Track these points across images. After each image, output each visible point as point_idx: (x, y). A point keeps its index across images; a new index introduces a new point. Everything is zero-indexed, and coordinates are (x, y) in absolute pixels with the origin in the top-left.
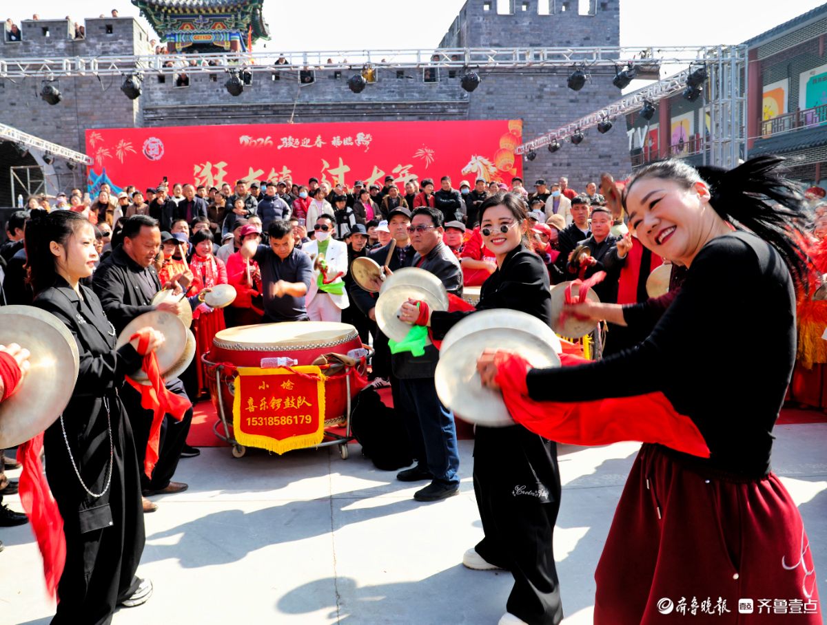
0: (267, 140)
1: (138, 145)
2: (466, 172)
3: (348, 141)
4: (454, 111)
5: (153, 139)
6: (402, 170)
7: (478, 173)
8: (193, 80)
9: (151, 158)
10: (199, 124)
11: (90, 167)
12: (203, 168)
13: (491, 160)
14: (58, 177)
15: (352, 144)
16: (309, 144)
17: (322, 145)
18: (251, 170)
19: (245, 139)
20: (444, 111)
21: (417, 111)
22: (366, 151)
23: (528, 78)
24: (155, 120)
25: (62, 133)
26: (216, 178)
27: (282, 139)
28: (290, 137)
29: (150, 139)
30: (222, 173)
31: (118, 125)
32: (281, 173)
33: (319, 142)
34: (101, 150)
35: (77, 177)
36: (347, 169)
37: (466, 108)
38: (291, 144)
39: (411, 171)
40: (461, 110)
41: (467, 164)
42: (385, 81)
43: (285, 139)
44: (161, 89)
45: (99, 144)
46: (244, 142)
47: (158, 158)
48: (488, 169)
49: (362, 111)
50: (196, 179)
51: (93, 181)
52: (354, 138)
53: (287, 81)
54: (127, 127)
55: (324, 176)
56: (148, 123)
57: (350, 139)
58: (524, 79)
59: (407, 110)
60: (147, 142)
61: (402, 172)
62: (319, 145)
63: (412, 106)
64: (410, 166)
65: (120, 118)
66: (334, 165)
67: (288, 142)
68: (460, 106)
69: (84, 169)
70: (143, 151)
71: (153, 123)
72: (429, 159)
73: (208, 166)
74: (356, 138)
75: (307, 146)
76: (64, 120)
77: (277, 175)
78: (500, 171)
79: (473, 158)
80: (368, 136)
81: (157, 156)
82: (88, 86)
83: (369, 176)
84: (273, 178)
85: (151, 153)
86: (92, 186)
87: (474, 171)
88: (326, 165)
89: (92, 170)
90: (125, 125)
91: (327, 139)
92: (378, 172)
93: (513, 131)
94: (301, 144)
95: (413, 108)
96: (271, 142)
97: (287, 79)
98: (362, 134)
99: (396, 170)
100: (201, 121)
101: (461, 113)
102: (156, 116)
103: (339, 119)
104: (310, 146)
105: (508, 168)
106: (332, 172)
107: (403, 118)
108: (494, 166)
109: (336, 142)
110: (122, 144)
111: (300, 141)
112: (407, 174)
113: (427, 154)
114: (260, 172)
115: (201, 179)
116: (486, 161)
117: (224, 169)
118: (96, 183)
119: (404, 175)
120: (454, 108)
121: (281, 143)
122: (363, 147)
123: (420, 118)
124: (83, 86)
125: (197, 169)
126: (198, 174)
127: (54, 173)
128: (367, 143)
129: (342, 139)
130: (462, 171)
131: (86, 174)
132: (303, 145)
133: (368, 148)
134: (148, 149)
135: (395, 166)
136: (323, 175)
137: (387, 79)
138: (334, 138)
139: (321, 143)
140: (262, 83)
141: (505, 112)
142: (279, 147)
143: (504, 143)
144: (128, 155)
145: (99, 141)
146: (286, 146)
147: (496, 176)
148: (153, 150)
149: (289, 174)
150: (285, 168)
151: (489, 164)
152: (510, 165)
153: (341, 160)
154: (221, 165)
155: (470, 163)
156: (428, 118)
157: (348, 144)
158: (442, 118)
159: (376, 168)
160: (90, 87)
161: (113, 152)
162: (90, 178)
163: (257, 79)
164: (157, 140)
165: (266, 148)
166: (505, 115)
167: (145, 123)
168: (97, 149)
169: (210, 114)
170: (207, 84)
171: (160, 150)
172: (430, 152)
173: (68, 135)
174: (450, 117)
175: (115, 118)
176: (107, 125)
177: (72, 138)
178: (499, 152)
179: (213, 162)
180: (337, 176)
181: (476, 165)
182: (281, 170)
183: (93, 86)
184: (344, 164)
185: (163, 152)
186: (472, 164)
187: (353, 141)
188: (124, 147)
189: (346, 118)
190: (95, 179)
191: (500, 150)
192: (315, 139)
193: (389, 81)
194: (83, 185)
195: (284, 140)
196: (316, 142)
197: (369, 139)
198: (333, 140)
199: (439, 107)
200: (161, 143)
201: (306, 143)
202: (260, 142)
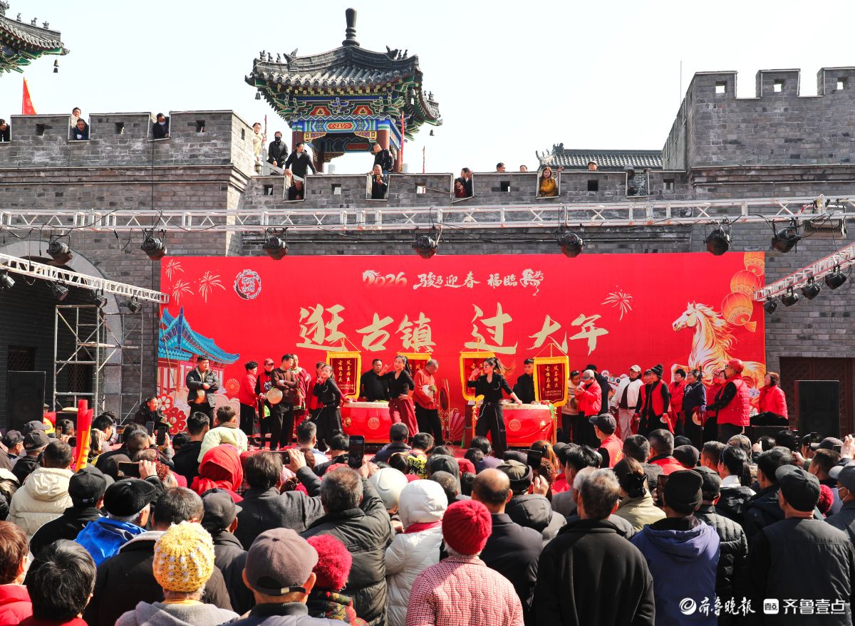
0: (400, 277)
1: (228, 278)
2: (679, 326)
3: (510, 281)
4: (671, 236)
5: (249, 272)
6: (585, 322)
7: (698, 327)
8: (310, 191)
9: (245, 297)
10: (315, 250)
11: (163, 305)
12: (311, 312)
13: (717, 309)
14: (122, 317)
15: (515, 284)
16: (455, 284)
17: (474, 284)
18: (376, 316)
19: (370, 275)
20: (655, 235)
21: (616, 236)
22: (535, 295)
23: (783, 188)
24: (258, 244)
25: (132, 260)
26: (329, 326)
27: (420, 276)
28: (431, 273)
29: (245, 271)
30: (338, 320)
31: (206, 251)
32: (417, 322)
33: (470, 282)
34: (179, 284)
35: (147, 318)
36: (507, 318)
37: (689, 232)
38: (431, 283)
39: (598, 324)
40: (681, 235)
41: (681, 315)
42: (571, 194)
43: (424, 275)
44: (266, 203)
45: (177, 275)
46: (368, 279)
47: (253, 297)
48: (711, 321)
49: (537, 237)
50: (302, 326)
51: (167, 324)
52: (519, 276)
53: (436, 195)
54: (216, 254)
55: (476, 328)
56: (248, 248)
57: (512, 277)
58: (777, 189)
59: (604, 236)
60: (240, 275)
61: (586, 325)
62: (471, 286)
63: (608, 230)
64: (597, 317)
65: (208, 242)
66: (490, 313)
67: (427, 280)
68: (679, 230)
69: (156, 309)
70: (235, 287)
71: (254, 247)
72: (625, 307)
73: (319, 309)
74: (522, 277)
75: (453, 286)
76: (136, 242)
77: (410, 324)
78: (731, 325)
79: (690, 306)
80: (538, 274)
81: (252, 294)
82: (169, 199)
83: (539, 329)
84: (406, 328)
85: (244, 290)
86: (165, 332)
87: (691, 324)
88: (479, 312)
89: (166, 310)
90: (214, 252)
91: (482, 277)
92: (552, 323)
93: (750, 268)
94: (445, 283)
95: (609, 233)
96: (404, 280)
97: (436, 192)
98: (530, 270)
99: (576, 322)
100: (319, 246)
101: (681, 240)
102: (259, 238)
103: (505, 247)
104: (457, 286)
105: (743, 320)
106: (486, 322)
107: (597, 246)
108: (721, 318)
109: (494, 281)
110: (207, 277)
111: (444, 279)
112: (592, 328)
113: (622, 300)
114: (388, 320)
115: (309, 327)
116: (709, 311)
117: (340, 314)
118: (170, 327)
119: (588, 329)
120: (671, 232)
121: (418, 281)
122: (531, 288)
123: (622, 247)
124: (163, 199)
125: (304, 313)
126: (305, 320)
127: (118, 311)
128: (538, 283)
129: (501, 278)
130: (673, 324)
131: (158, 315)
132: (447, 285)
133: (538, 290)
134: (241, 285)
135: (577, 316)
136: (474, 326)
137: (574, 192)
138: (491, 276)
139: (473, 281)
140: (401, 197)
141: (745, 237)
142: (415, 287)
143: (737, 285)
144: (215, 292)
145: (178, 272)
146: (425, 286)
147: (724, 333)
148: (247, 286)
149: (427, 323)
150: (422, 315)
151: (714, 315)
152: (746, 317)
153: (499, 305)
154: (336, 309)
155: (685, 314)
156: (633, 246)
157: (509, 284)
158: (653, 246)
159: (548, 319)
160: (172, 201)
161: (195, 287)
162: (162, 320)
163: (394, 191)
164: (253, 273)
165: (397, 287)
166: (747, 243)
167: (244, 248)
168: (174, 282)
169: (330, 237)
170: (328, 197)
171: (257, 287)
172: (626, 297)
173: (138, 262)
174: (665, 245)
175: (201, 242)
176: (191, 251)
177: (144, 266)
178: (729, 296)
179: (327, 305)
180: (494, 328)
181: (693, 317)
182: (417, 319)
183: (176, 199)
184: (504, 312)
185: (260, 289)
186: (688, 315)
187: (517, 280)
188: (210, 280)
189: (514, 246)
190: (170, 323)
191: (732, 295)
192: (465, 277)
193: (577, 194)
194: (153, 329)
195: (422, 277)
196: (466, 281)
197: (539, 278)
198: (489, 278)
199: (649, 230)
200: (258, 278)
201: (452, 282)
202: (390, 279)
